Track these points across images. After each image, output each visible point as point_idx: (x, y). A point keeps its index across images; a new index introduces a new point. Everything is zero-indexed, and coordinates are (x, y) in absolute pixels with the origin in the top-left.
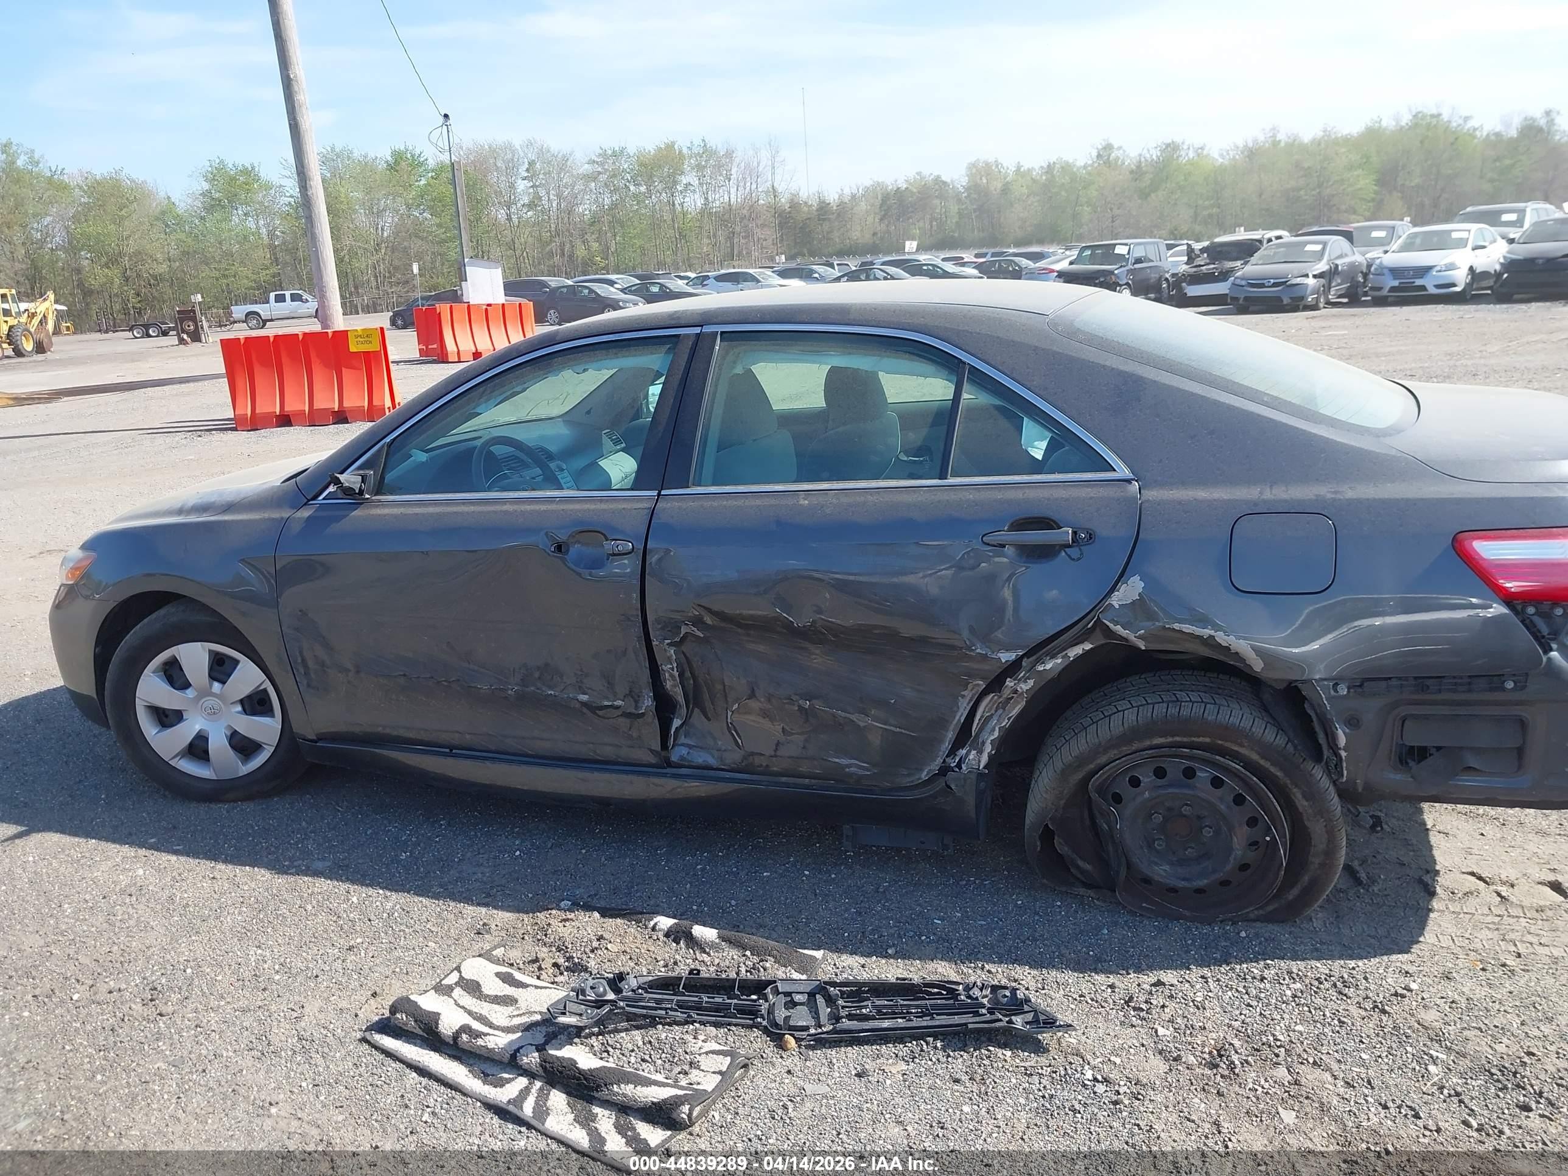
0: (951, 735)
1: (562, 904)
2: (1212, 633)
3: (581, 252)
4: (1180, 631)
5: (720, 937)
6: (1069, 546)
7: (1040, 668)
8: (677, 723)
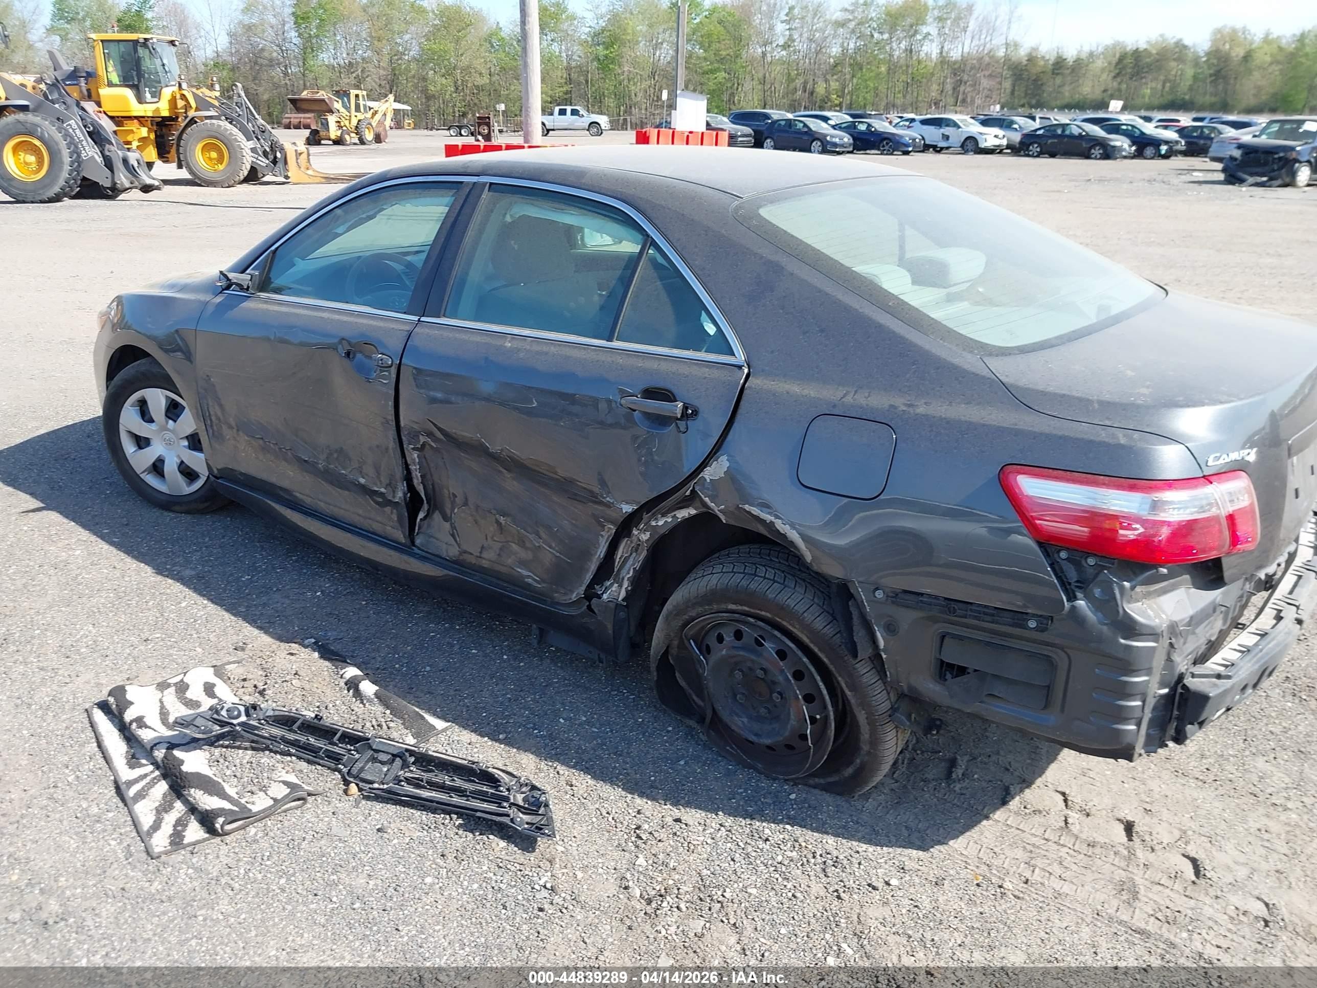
0: (593, 566)
1: (306, 642)
2: (772, 518)
3: (821, 89)
4: (749, 513)
5: (377, 695)
6: (678, 419)
7: (654, 523)
8: (421, 515)
